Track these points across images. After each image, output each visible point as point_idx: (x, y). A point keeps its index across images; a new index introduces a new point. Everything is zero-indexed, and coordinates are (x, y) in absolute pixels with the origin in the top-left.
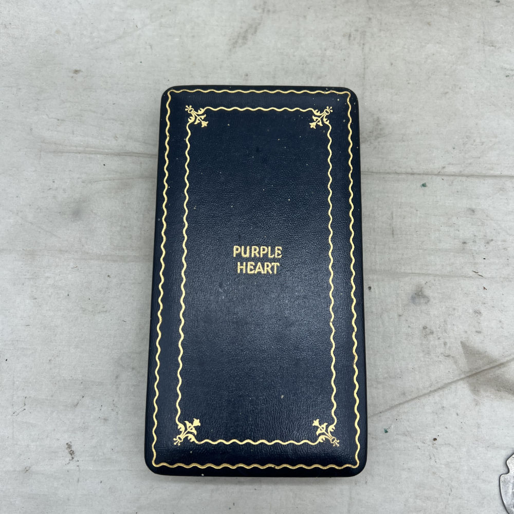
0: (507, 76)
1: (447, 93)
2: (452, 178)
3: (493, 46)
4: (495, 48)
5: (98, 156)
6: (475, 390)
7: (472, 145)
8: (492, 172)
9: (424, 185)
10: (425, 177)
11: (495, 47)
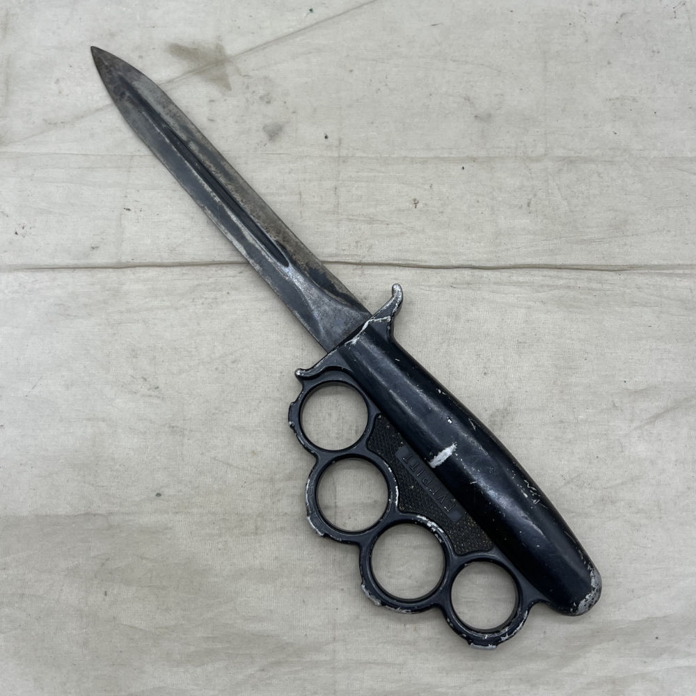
0: (158, 388)
3: (173, 427)
4: (170, 424)
5: (656, 263)
6: (219, 49)
11: (170, 427)
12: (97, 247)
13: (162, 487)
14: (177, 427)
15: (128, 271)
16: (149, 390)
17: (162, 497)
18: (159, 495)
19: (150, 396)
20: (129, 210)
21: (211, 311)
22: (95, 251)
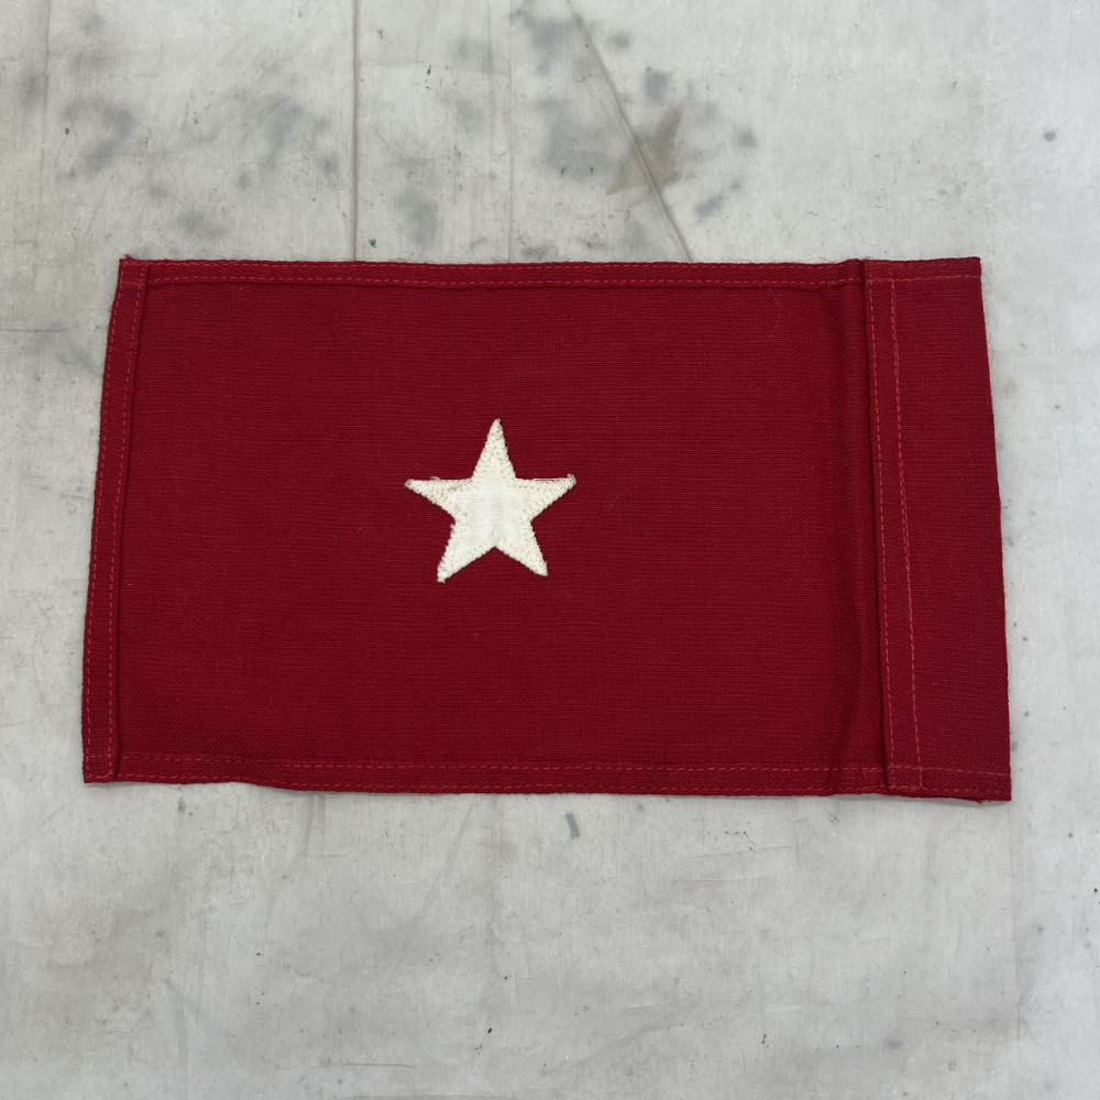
1: (223, 209)
2: (360, 203)
7: (307, 174)
8: (350, 145)
9: (373, 243)
10: (359, 241)
12: (382, 37)
13: (76, 134)
14: (146, 147)
15: (350, 77)
16: (195, 113)
17: (65, 135)
18: (67, 131)
19: (187, 114)
20: (429, 72)
21: (291, 180)
22: (376, 34)
